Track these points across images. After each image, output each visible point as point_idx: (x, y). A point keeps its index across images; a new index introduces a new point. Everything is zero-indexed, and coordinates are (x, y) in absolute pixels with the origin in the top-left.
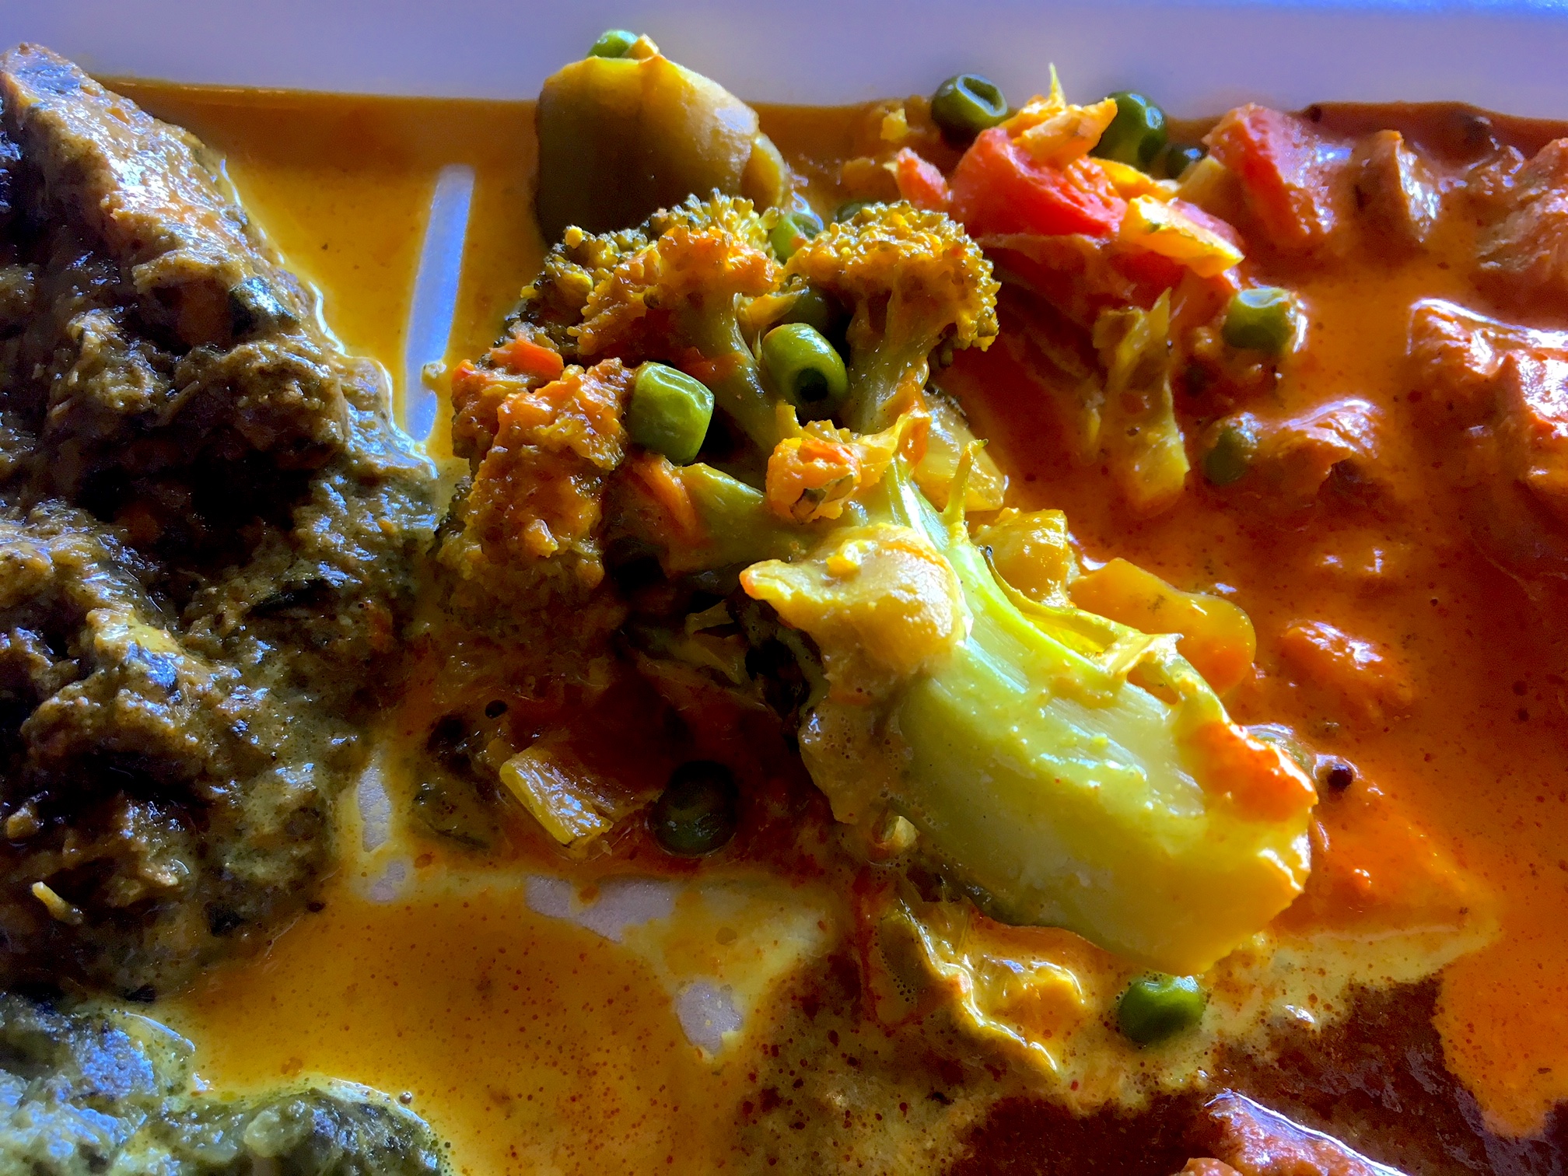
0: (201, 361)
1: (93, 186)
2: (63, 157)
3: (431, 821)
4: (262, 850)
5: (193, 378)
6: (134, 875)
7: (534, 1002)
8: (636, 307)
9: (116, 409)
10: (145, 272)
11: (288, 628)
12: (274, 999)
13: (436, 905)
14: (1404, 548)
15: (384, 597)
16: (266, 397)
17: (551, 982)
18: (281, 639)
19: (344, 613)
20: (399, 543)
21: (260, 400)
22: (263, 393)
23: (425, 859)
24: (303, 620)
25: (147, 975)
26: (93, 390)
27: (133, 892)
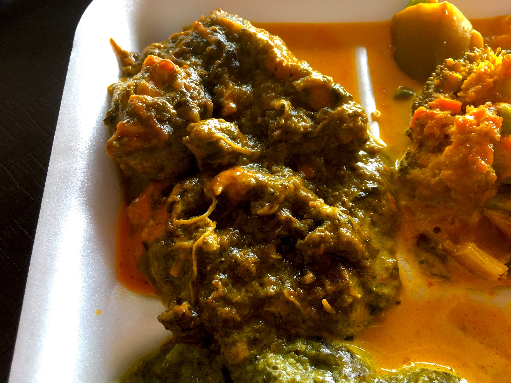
0: (326, 113)
1: (271, 55)
2: (260, 45)
3: (429, 271)
4: (383, 284)
5: (325, 119)
6: (349, 295)
7: (483, 333)
8: (490, 83)
9: (301, 132)
10: (299, 83)
11: (368, 205)
12: (391, 337)
13: (438, 300)
15: (391, 192)
16: (352, 124)
17: (486, 326)
18: (366, 209)
19: (383, 199)
20: (389, 174)
21: (350, 125)
22: (351, 123)
23: (430, 285)
24: (372, 202)
25: (351, 331)
26: (291, 125)
27: (350, 300)
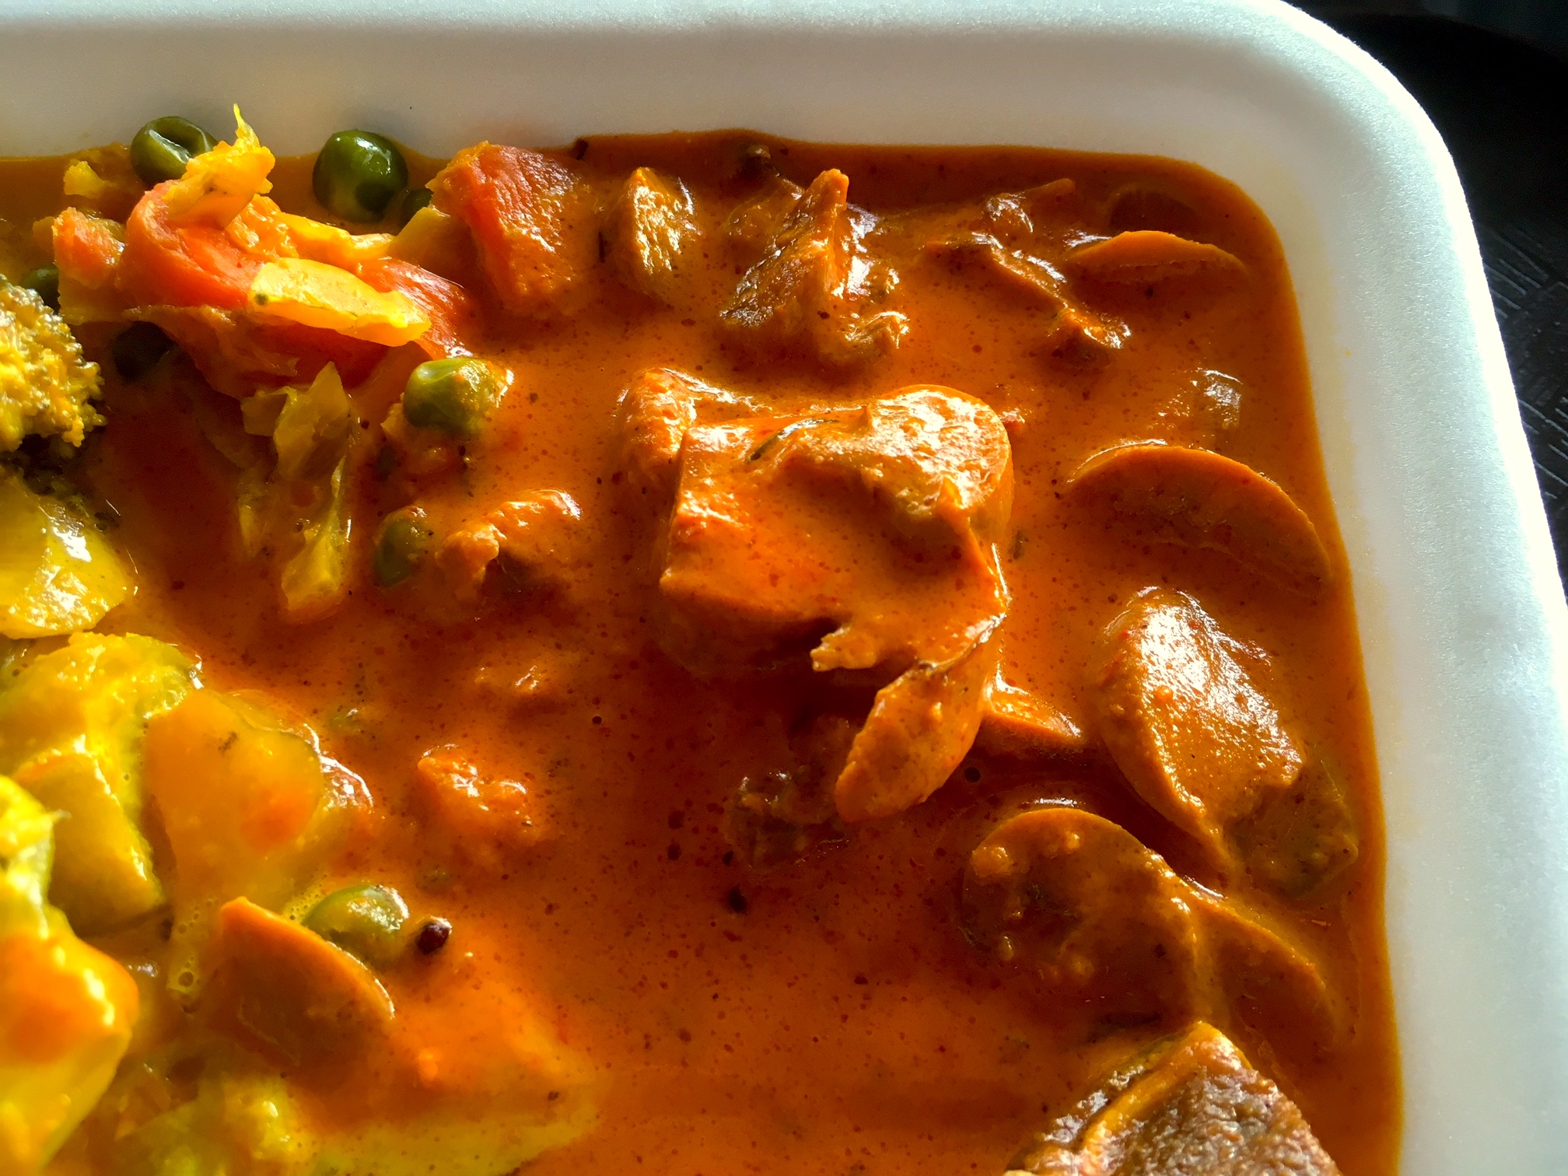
14: (571, 657)
